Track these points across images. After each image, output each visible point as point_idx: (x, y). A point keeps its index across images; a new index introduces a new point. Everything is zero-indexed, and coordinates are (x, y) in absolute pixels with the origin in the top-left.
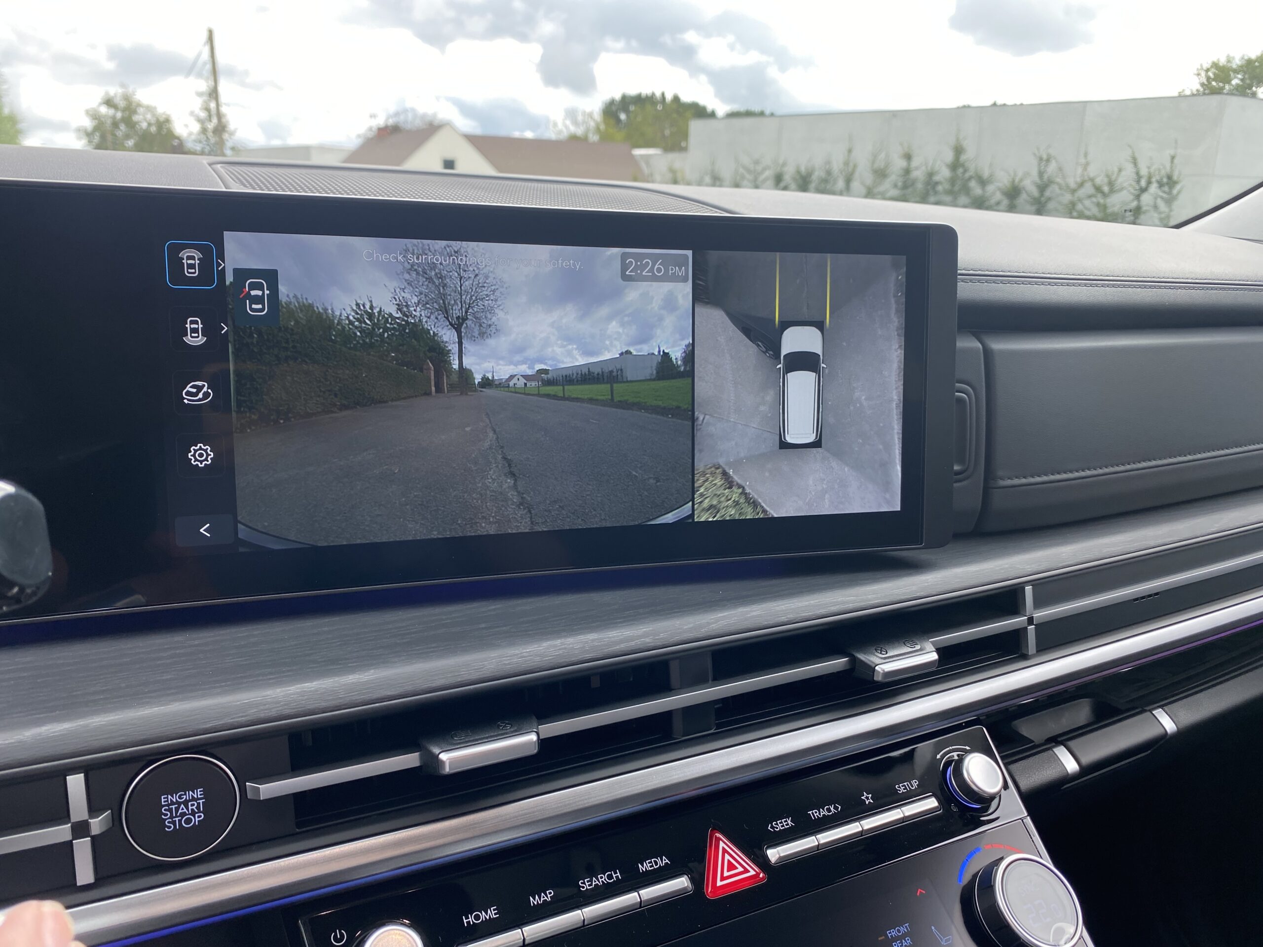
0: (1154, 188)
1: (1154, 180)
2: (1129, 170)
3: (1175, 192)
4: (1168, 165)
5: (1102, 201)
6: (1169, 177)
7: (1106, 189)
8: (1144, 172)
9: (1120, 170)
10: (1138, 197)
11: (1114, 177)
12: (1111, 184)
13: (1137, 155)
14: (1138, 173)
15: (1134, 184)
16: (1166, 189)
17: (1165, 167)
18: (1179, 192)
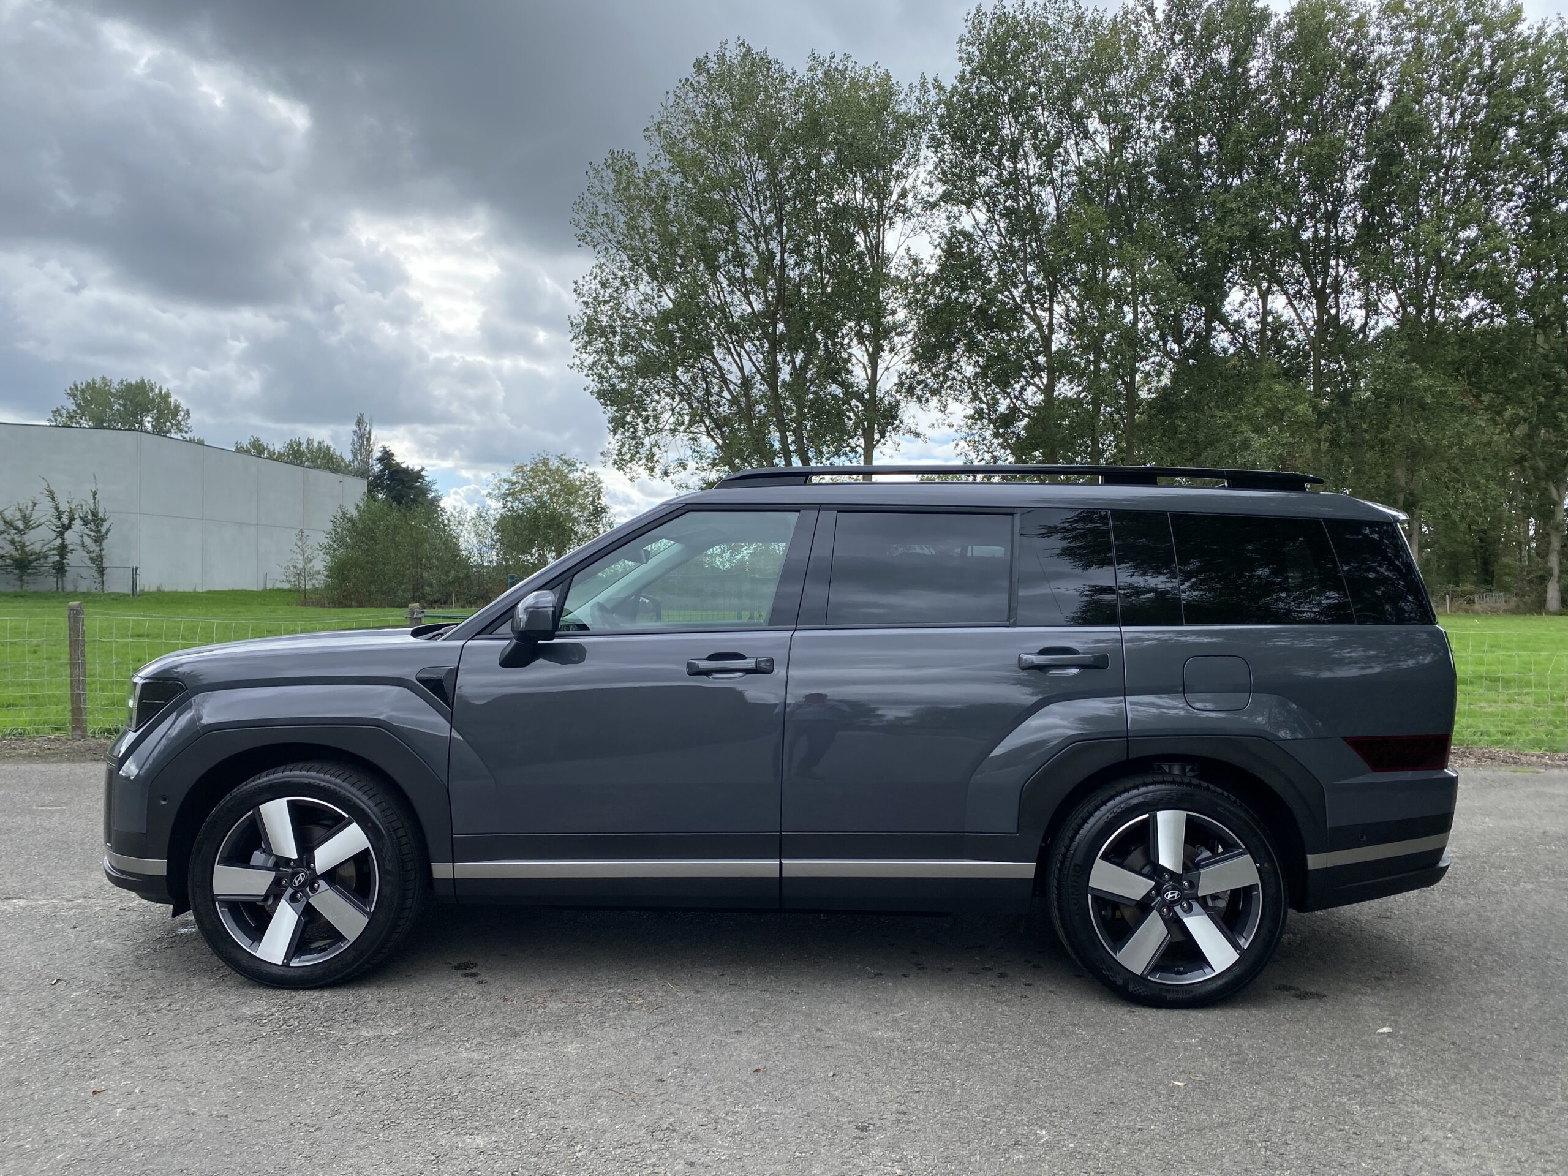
0: (78, 523)
1: (76, 516)
2: (46, 505)
3: (103, 530)
4: (91, 501)
5: (17, 539)
6: (95, 514)
7: (20, 524)
8: (64, 507)
9: (35, 504)
10: (61, 534)
11: (28, 512)
12: (25, 519)
13: (52, 488)
14: (57, 509)
15: (54, 520)
16: (92, 526)
17: (87, 504)
18: (108, 530)
